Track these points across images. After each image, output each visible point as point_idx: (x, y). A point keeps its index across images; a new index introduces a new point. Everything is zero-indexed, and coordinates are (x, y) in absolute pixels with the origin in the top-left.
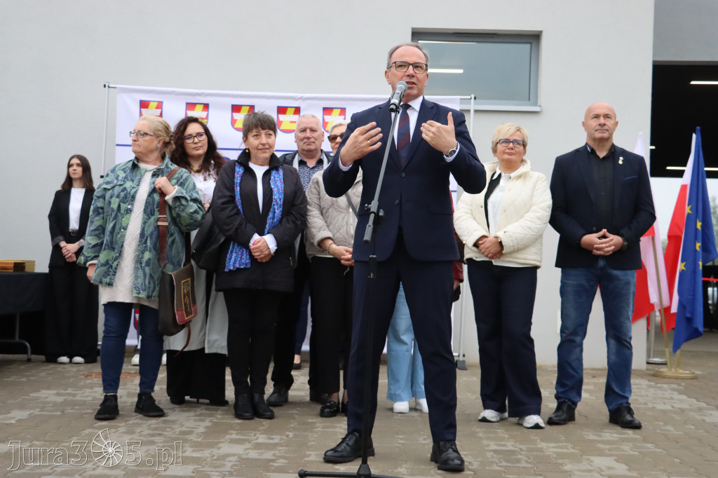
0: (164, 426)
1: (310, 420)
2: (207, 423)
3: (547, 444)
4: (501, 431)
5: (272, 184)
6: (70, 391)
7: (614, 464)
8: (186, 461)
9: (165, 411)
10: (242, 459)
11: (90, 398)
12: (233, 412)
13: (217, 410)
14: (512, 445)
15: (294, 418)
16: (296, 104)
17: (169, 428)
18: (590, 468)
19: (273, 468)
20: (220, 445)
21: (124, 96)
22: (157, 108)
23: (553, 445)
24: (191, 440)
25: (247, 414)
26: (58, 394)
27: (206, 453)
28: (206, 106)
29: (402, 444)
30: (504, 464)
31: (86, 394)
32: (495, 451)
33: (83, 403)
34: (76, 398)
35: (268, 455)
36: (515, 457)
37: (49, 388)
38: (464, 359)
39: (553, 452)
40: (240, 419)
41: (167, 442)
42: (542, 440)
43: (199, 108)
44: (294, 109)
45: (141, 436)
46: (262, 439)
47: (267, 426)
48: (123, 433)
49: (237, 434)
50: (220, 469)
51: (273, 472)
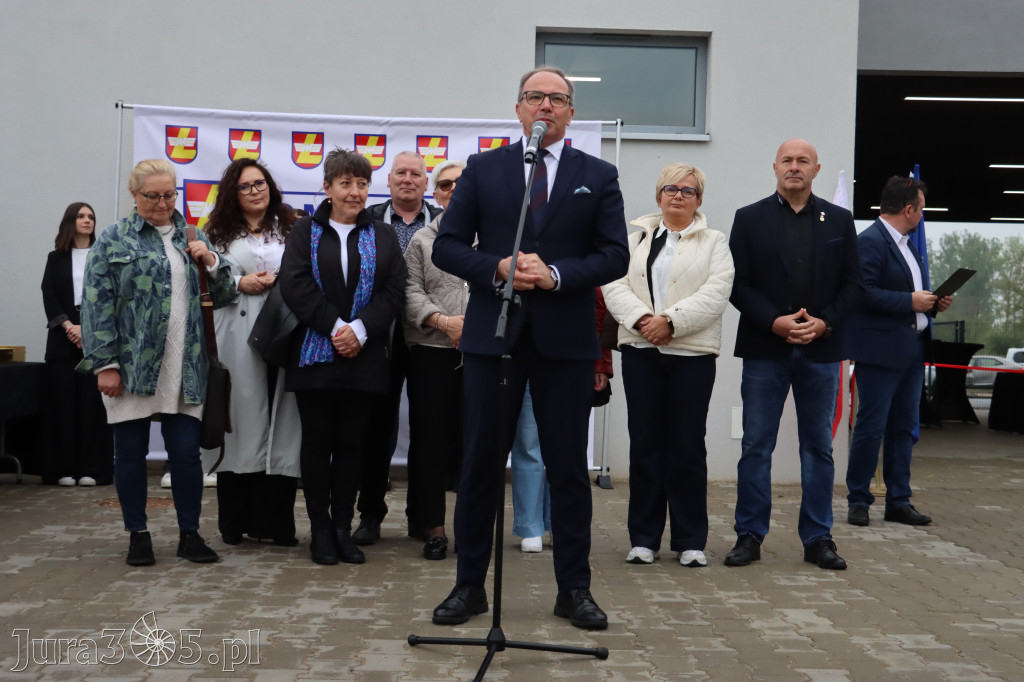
0: (220, 574)
1: (413, 565)
2: (276, 570)
3: (726, 593)
4: (665, 577)
5: (360, 248)
6: (83, 526)
7: (815, 619)
8: (257, 623)
9: (219, 554)
10: (331, 620)
11: (112, 537)
12: (310, 554)
13: (286, 552)
14: (682, 595)
15: (391, 562)
16: (380, 131)
17: (227, 578)
18: (784, 624)
19: (372, 633)
20: (299, 601)
21: (144, 119)
22: (190, 136)
23: (734, 594)
24: (258, 594)
25: (329, 558)
26: (68, 531)
27: (281, 613)
28: (257, 134)
29: (538, 596)
30: (673, 621)
31: (107, 530)
32: (661, 604)
33: (106, 543)
34: (93, 537)
35: (364, 614)
36: (686, 611)
37: (54, 523)
38: (608, 474)
39: (736, 604)
40: (319, 563)
41: (228, 598)
42: (720, 588)
43: (248, 136)
44: (377, 138)
45: (190, 590)
46: (352, 592)
47: (357, 573)
48: (166, 585)
49: (318, 585)
50: (304, 636)
51: (373, 638)
